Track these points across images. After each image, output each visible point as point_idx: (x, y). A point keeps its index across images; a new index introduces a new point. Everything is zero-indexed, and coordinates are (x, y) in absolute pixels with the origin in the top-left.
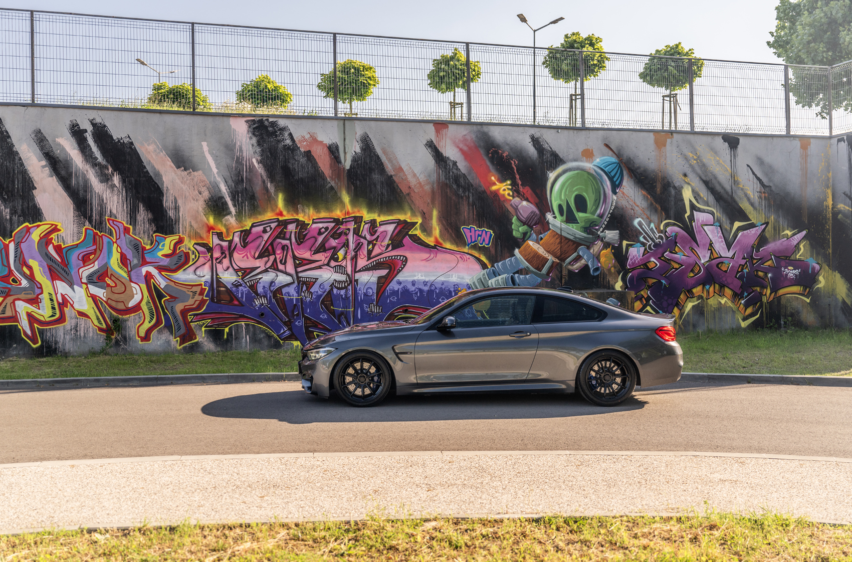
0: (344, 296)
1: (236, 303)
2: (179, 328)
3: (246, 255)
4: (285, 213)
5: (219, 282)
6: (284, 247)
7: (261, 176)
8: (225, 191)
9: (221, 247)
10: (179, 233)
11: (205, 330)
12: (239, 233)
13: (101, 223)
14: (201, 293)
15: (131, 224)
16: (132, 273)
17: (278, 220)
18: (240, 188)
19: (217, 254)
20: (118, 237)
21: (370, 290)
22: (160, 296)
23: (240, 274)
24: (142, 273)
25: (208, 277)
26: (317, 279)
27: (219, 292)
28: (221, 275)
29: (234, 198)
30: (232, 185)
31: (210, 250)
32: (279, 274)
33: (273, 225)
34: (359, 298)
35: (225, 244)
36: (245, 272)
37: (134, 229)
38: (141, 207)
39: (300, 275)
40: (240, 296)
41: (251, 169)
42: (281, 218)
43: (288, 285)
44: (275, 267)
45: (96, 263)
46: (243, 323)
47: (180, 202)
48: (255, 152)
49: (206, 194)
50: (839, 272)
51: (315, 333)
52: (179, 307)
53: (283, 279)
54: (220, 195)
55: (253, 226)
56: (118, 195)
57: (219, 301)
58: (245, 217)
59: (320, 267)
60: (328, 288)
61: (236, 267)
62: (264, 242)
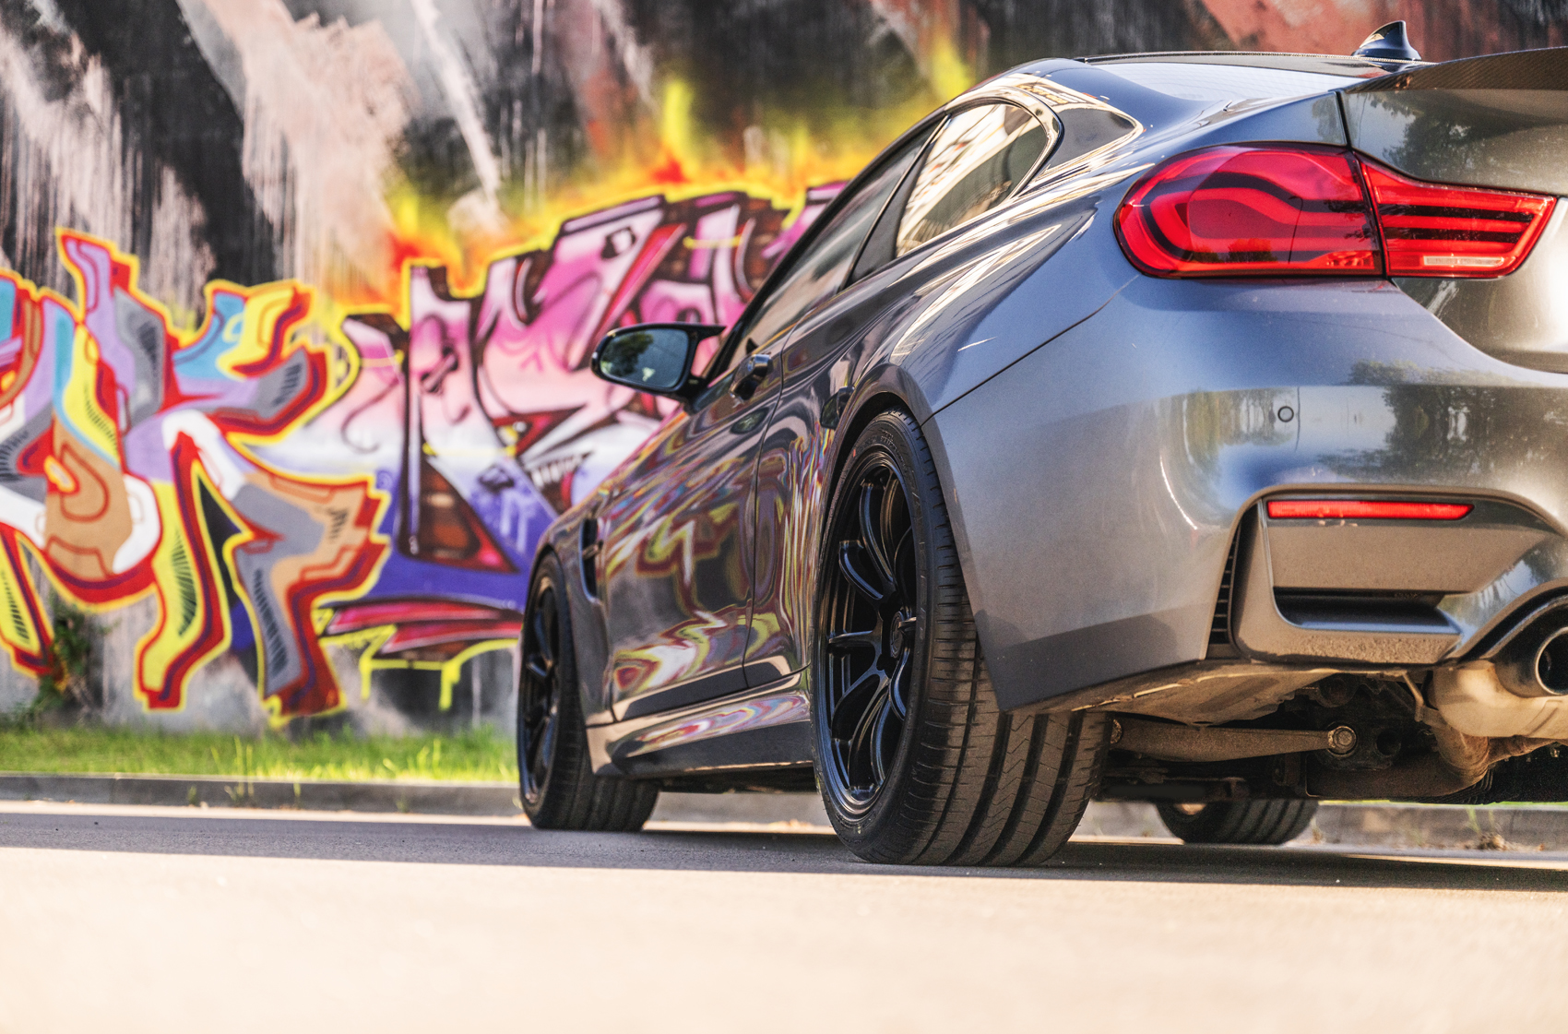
1: (490, 557)
2: (280, 661)
3: (536, 357)
4: (690, 166)
5: (429, 472)
7: (603, 21)
8: (462, 96)
9: (442, 327)
10: (292, 276)
11: (375, 674)
12: (511, 265)
13: (41, 250)
14: (365, 518)
15: (133, 251)
16: (132, 440)
17: (663, 204)
18: (518, 77)
19: (425, 356)
20: (91, 303)
22: (221, 529)
23: (510, 435)
24: (160, 438)
25: (390, 455)
27: (428, 512)
28: (436, 444)
29: (494, 122)
30: (487, 68)
31: (401, 340)
33: (645, 224)
35: (456, 314)
36: (529, 426)
37: (145, 269)
38: (170, 184)
40: (504, 529)
42: (674, 194)
45: (20, 402)
46: (514, 645)
47: (300, 156)
49: (394, 118)
52: (283, 574)
54: (443, 114)
55: (563, 233)
56: (97, 144)
57: (428, 549)
58: (535, 195)
61: (496, 409)
62: (604, 299)
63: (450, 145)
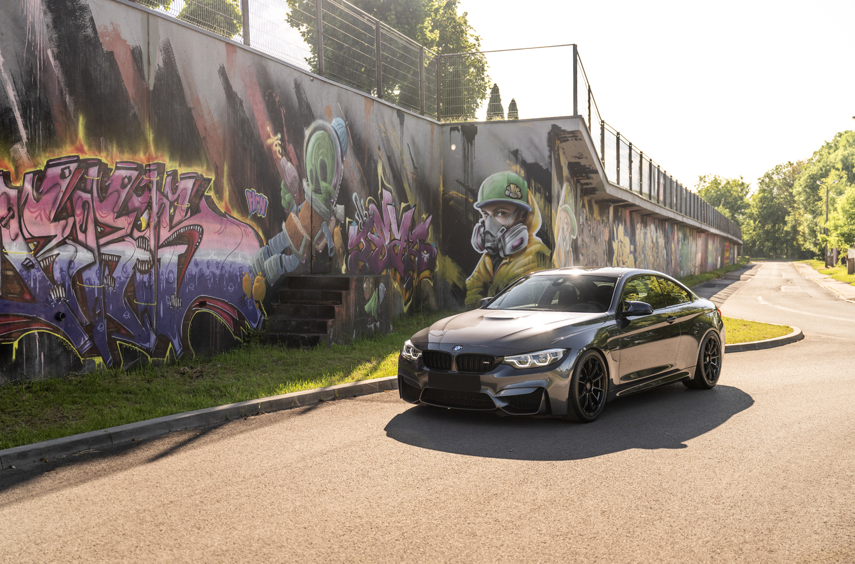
0: (147, 284)
3: (40, 214)
4: (86, 148)
5: (5, 261)
6: (85, 204)
7: (58, 81)
8: (14, 100)
9: (8, 198)
12: (31, 175)
17: (77, 159)
18: (32, 97)
19: (2, 211)
21: (171, 275)
23: (32, 246)
26: (120, 257)
27: (4, 278)
28: (7, 249)
29: (24, 114)
30: (22, 90)
32: (80, 248)
33: (73, 166)
34: (162, 285)
35: (13, 194)
36: (39, 243)
39: (104, 250)
40: (32, 286)
41: (46, 66)
42: (81, 157)
43: (89, 266)
44: (75, 235)
46: (36, 331)
48: (51, 39)
50: (449, 257)
51: (118, 342)
53: (84, 256)
54: (7, 105)
55: (48, 166)
57: (5, 295)
58: (39, 148)
59: (121, 239)
60: (130, 271)
61: (27, 236)
62: (61, 194)
63: (10, 119)
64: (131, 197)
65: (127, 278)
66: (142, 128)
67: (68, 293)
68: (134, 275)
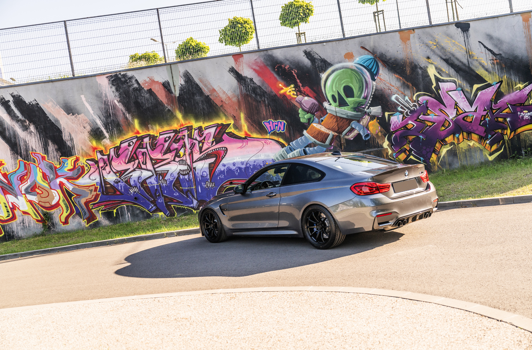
0: (187, 180)
2: (85, 214)
3: (120, 162)
4: (140, 131)
5: (105, 182)
6: (143, 154)
7: (122, 111)
8: (100, 124)
9: (103, 159)
10: (75, 155)
11: (102, 213)
12: (113, 149)
13: (27, 156)
14: (95, 190)
15: (45, 154)
16: (51, 184)
18: (109, 120)
19: (101, 164)
20: (39, 163)
21: (204, 173)
22: (70, 195)
23: (118, 175)
24: (56, 183)
25: (98, 180)
26: (168, 171)
27: (106, 188)
28: (106, 177)
29: (106, 128)
30: (104, 119)
31: (97, 162)
32: (143, 171)
33: (134, 141)
34: (198, 179)
35: (105, 157)
36: (121, 173)
37: (48, 157)
38: (50, 143)
39: (157, 170)
41: (114, 107)
42: (138, 135)
43: (150, 177)
44: (140, 167)
45: (29, 180)
47: (73, 136)
48: (115, 96)
49: (89, 128)
51: (172, 206)
52: (83, 201)
53: (146, 174)
54: (97, 127)
55: (121, 143)
56: (35, 137)
57: (107, 194)
58: (115, 138)
59: (169, 163)
60: (176, 176)
61: (115, 171)
63: (100, 132)
64: (172, 144)
65: (174, 178)
66: (174, 114)
67: (140, 190)
68: (179, 176)
